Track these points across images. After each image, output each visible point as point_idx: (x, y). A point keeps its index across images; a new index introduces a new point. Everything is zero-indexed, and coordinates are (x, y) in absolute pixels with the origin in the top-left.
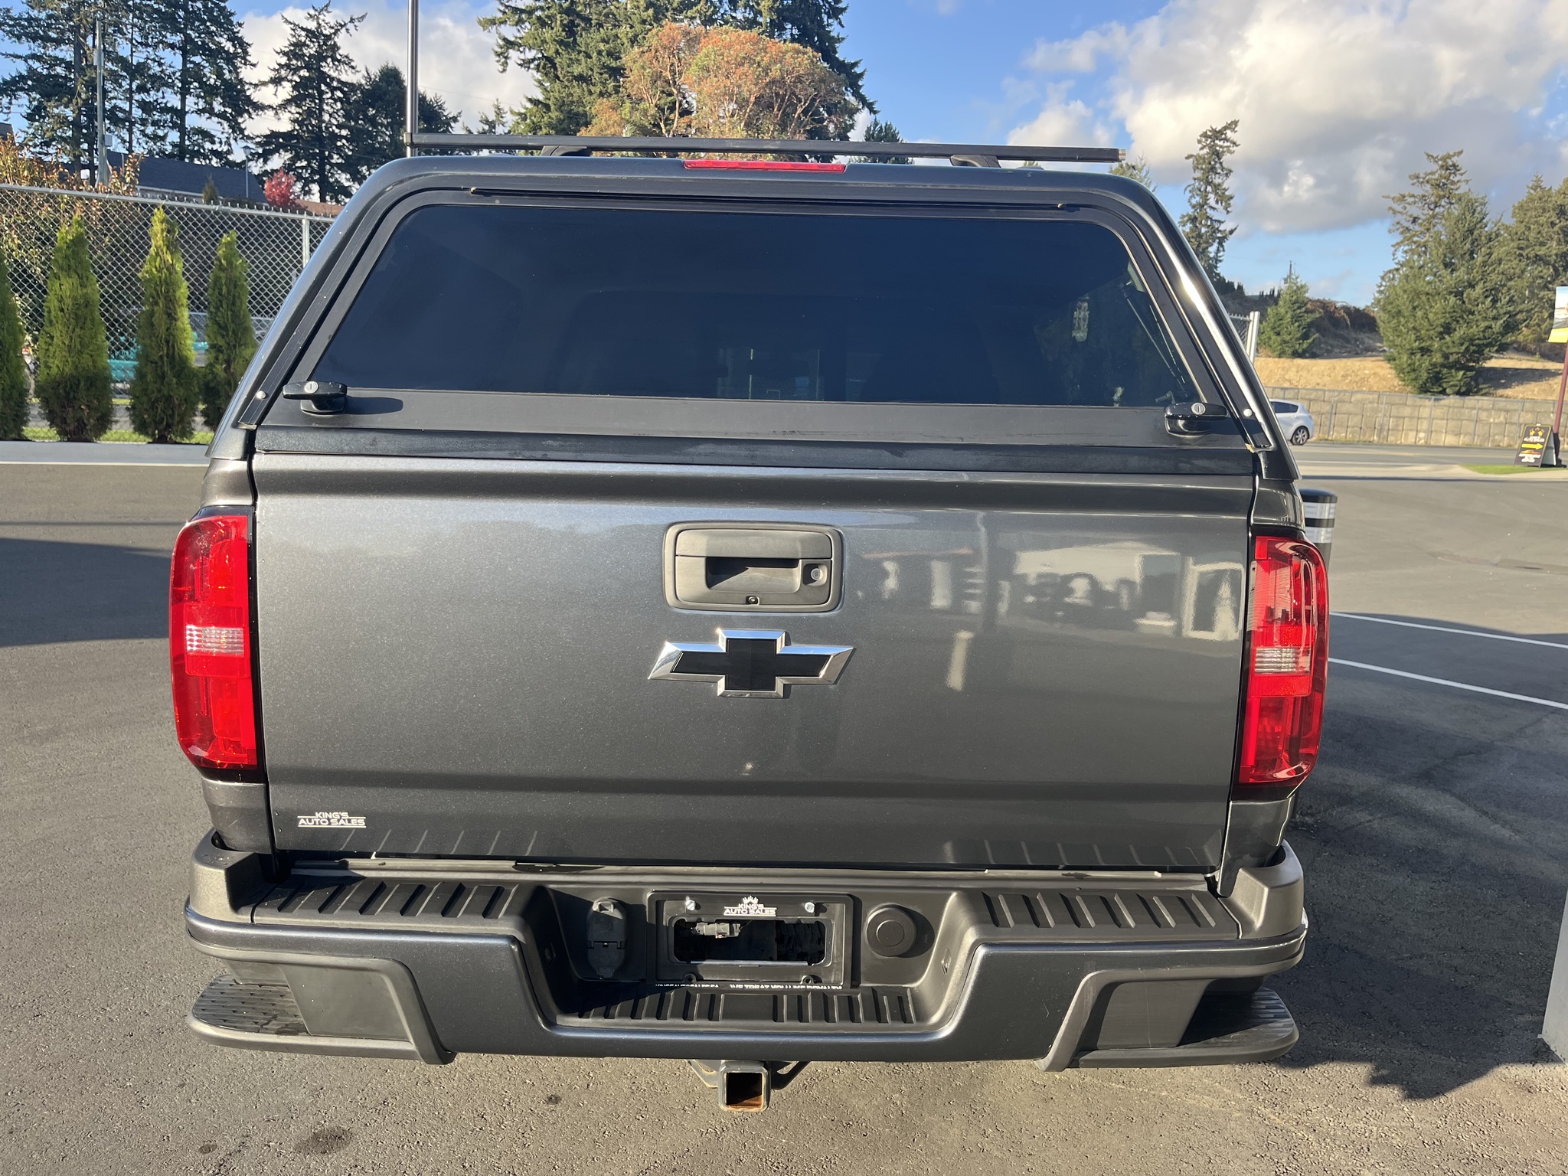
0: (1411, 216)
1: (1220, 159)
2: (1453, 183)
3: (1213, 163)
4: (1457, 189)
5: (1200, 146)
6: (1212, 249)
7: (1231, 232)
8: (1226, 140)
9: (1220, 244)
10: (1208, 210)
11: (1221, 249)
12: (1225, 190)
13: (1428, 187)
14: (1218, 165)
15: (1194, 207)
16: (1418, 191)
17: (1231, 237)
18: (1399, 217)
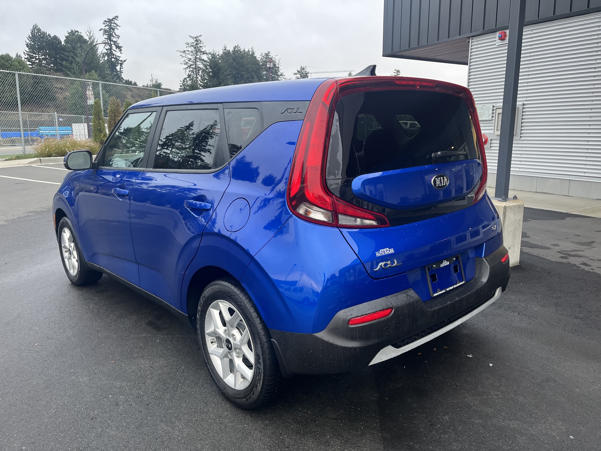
0: (189, 58)
1: (114, 31)
2: (200, 47)
3: (111, 32)
4: (202, 49)
5: (105, 25)
6: (118, 68)
7: (125, 61)
8: (114, 23)
9: (121, 64)
10: (113, 51)
11: (122, 68)
12: (119, 44)
13: (193, 48)
14: (114, 34)
15: (107, 50)
16: (190, 49)
17: (124, 63)
18: (184, 59)
